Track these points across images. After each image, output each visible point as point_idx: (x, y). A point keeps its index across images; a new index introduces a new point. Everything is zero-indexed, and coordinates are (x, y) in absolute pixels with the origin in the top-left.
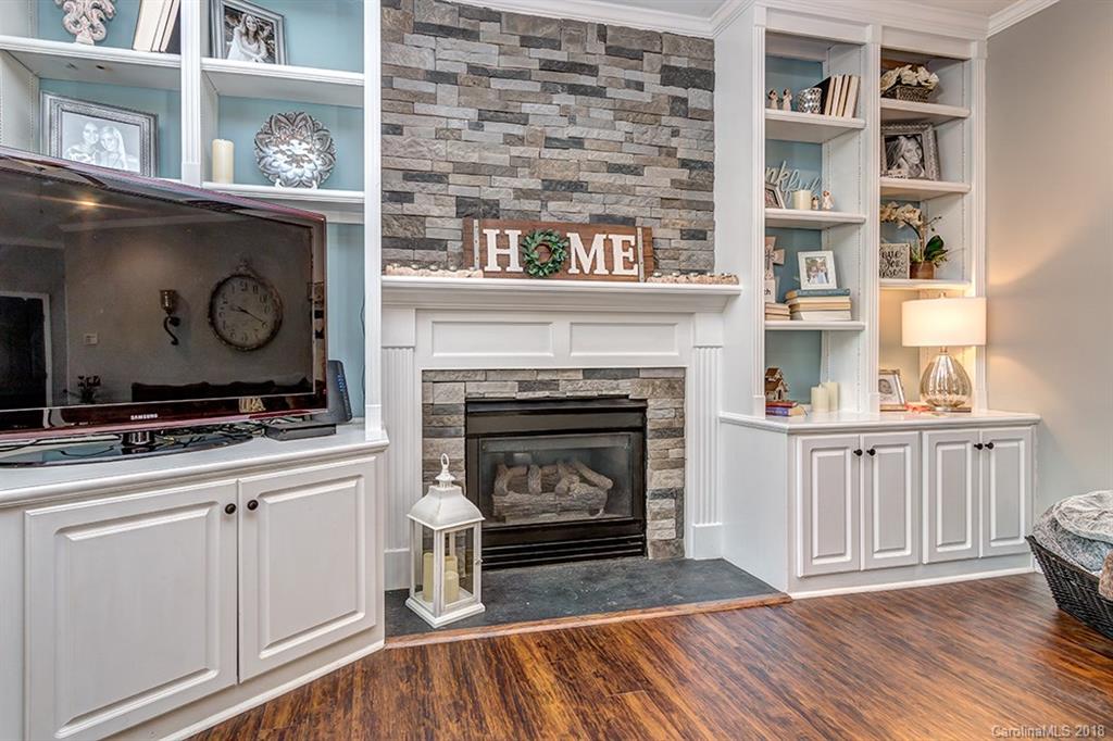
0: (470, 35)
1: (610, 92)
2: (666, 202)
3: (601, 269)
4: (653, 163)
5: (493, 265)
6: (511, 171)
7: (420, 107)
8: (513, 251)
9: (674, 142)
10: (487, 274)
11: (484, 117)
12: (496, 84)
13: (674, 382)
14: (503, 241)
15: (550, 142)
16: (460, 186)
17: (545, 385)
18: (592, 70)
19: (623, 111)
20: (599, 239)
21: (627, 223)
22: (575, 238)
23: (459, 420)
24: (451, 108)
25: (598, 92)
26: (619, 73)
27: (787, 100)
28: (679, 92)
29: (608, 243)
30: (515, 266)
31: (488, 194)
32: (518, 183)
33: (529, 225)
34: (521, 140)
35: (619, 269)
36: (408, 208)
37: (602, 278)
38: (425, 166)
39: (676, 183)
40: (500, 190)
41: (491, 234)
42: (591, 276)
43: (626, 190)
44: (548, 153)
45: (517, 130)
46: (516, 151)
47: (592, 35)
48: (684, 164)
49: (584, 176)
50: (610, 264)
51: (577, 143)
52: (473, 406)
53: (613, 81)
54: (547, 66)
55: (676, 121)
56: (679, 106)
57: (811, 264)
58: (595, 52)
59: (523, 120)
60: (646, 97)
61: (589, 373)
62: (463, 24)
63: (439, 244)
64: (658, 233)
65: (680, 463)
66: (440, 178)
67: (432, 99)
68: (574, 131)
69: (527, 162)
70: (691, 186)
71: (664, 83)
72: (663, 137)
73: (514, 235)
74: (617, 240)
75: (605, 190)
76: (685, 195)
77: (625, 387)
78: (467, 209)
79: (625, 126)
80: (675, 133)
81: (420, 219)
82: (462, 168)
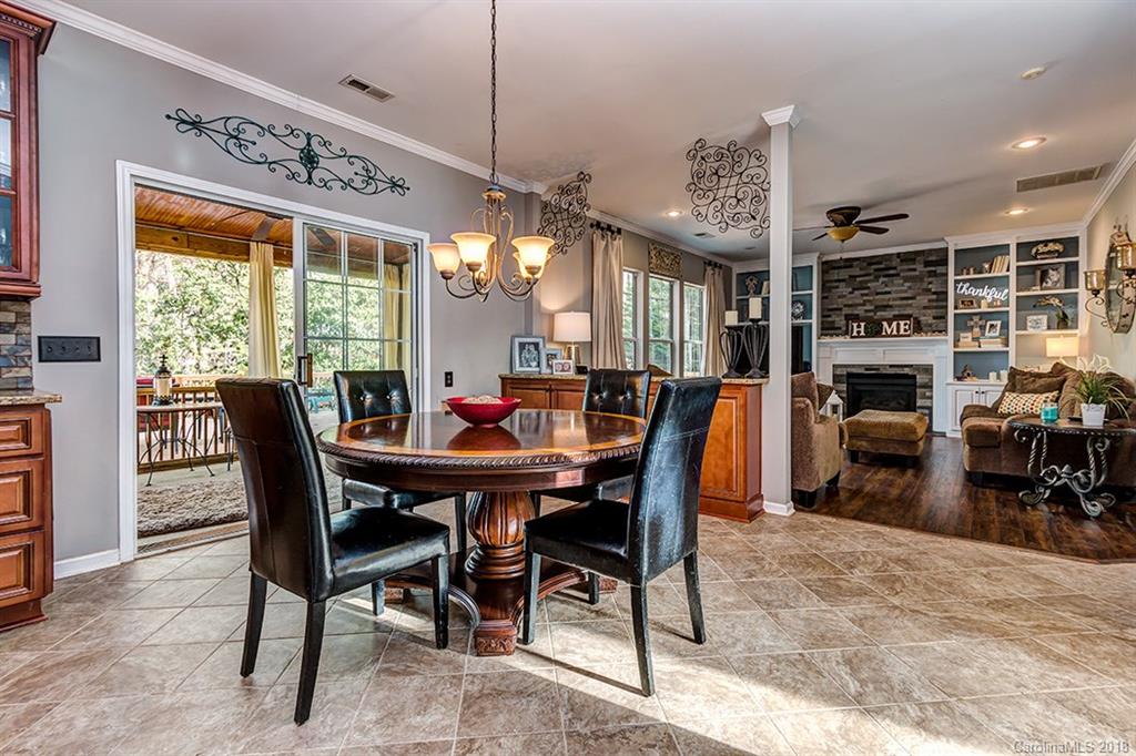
0: (851, 266)
1: (902, 274)
2: (925, 308)
3: (895, 332)
4: (919, 294)
5: (855, 334)
6: (864, 305)
7: (834, 291)
8: (862, 329)
9: (930, 286)
10: (852, 337)
11: (854, 289)
12: (858, 279)
13: (928, 370)
14: (859, 326)
15: (878, 294)
16: (846, 311)
17: (878, 369)
18: (895, 268)
19: (906, 279)
20: (895, 323)
21: (908, 317)
22: (885, 324)
23: (845, 378)
24: (844, 289)
25: (898, 275)
26: (906, 267)
27: (972, 270)
28: (933, 269)
29: (898, 325)
30: (862, 334)
31: (856, 312)
32: (866, 308)
33: (869, 321)
34: (866, 295)
35: (902, 332)
36: (830, 319)
37: (895, 336)
38: (835, 306)
39: (929, 301)
40: (860, 311)
41: (855, 325)
42: (891, 336)
43: (910, 305)
44: (878, 297)
45: (866, 292)
46: (865, 298)
47: (895, 257)
48: (934, 293)
49: (891, 303)
50: (898, 331)
51: (889, 293)
52: (850, 375)
53: (902, 271)
54: (876, 270)
55: (930, 279)
56: (933, 274)
57: (992, 326)
58: (896, 262)
59: (869, 288)
60: (917, 273)
61: (891, 366)
62: (848, 264)
63: (840, 328)
64: (922, 318)
65: (931, 398)
66: (840, 309)
67: (837, 287)
68: (887, 289)
69: (869, 301)
70: (937, 300)
71: (925, 267)
72: (925, 285)
73: (863, 324)
74: (902, 323)
75: (900, 306)
76: (935, 304)
77: (907, 371)
78: (849, 318)
79: (907, 284)
80: (930, 283)
81: (833, 322)
82: (845, 306)
